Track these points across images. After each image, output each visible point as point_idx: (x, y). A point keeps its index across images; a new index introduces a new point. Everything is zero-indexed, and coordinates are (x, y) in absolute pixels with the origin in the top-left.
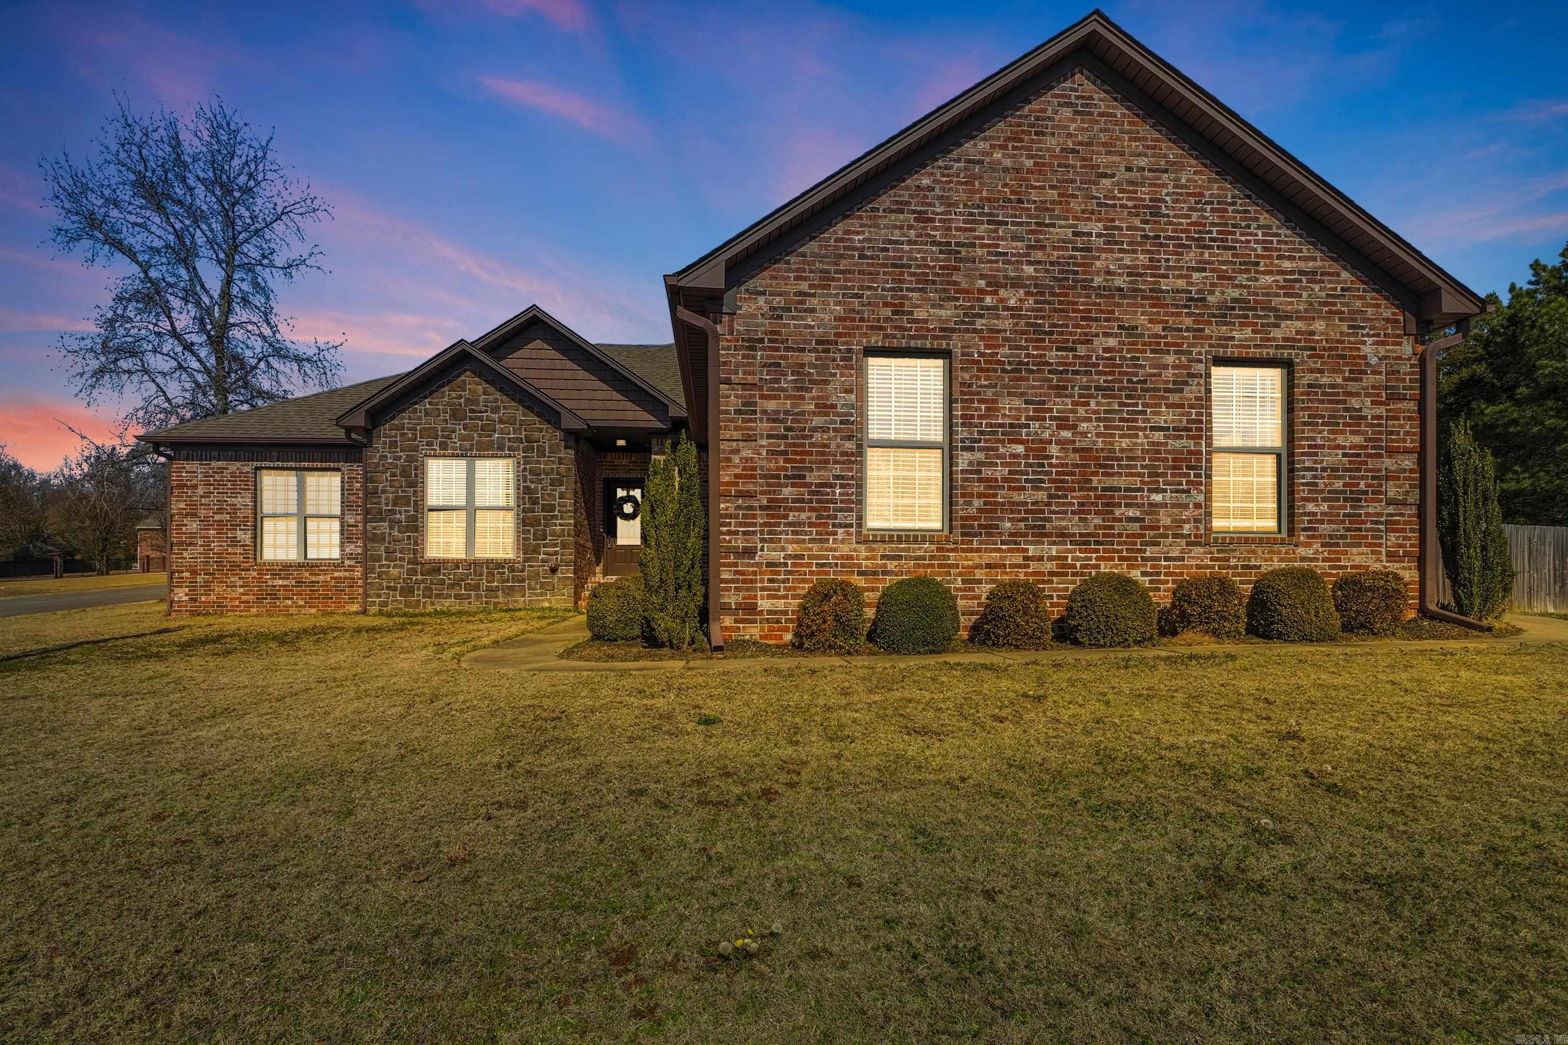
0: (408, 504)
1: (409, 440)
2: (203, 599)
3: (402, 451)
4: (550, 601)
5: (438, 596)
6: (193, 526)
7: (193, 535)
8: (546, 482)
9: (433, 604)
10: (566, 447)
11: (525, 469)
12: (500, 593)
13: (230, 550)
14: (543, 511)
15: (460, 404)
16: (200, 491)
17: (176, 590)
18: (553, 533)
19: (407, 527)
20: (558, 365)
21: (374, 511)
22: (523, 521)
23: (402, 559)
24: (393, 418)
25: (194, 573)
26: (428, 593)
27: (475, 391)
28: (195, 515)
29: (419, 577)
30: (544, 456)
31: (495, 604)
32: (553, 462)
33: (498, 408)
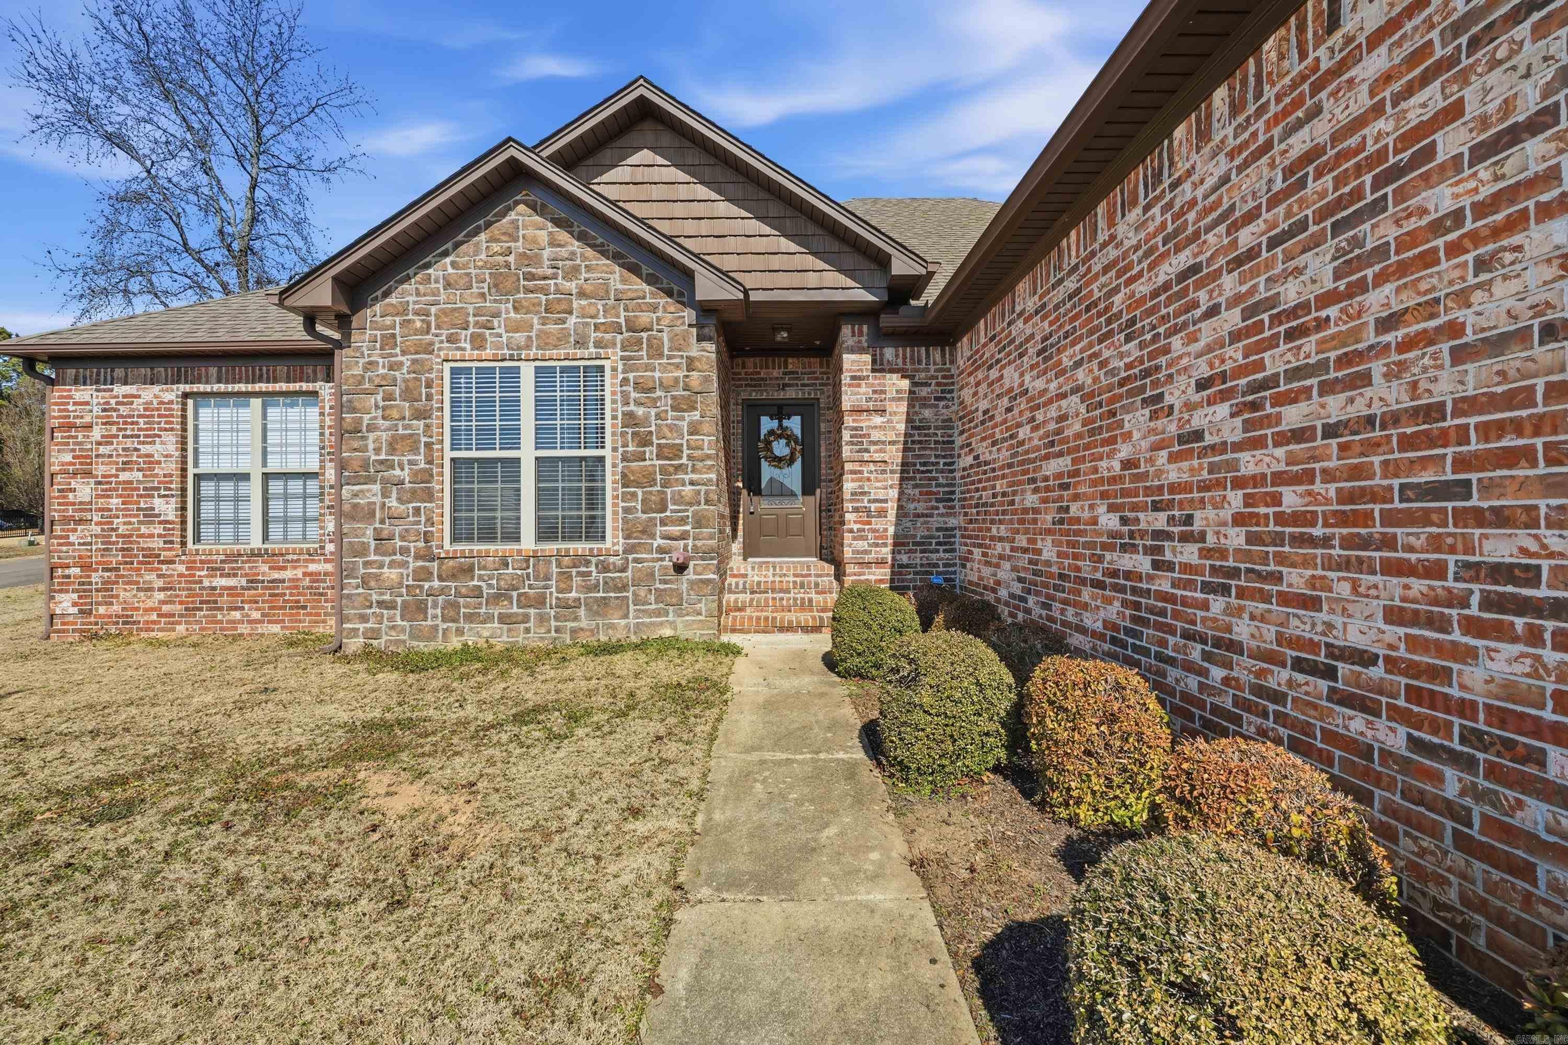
0: (415, 450)
1: (417, 332)
2: (102, 610)
3: (404, 353)
4: (673, 625)
5: (470, 618)
6: (84, 491)
7: (85, 507)
8: (665, 404)
9: (459, 632)
10: (700, 339)
11: (625, 381)
12: (582, 612)
13: (144, 530)
14: (659, 457)
15: (508, 266)
16: (97, 433)
17: (59, 597)
18: (679, 499)
19: (413, 492)
20: (683, 192)
21: (355, 465)
22: (624, 476)
23: (404, 551)
24: (386, 295)
25: (87, 567)
26: (451, 612)
27: (534, 241)
28: (89, 474)
29: (436, 583)
30: (661, 355)
31: (574, 631)
32: (678, 366)
33: (576, 269)
